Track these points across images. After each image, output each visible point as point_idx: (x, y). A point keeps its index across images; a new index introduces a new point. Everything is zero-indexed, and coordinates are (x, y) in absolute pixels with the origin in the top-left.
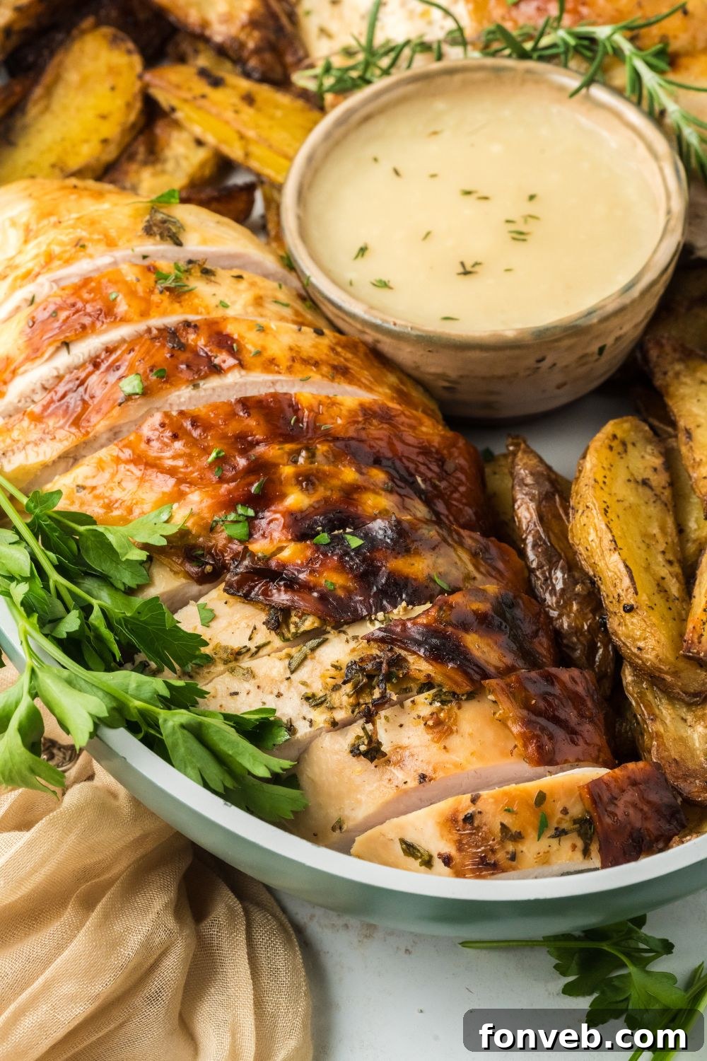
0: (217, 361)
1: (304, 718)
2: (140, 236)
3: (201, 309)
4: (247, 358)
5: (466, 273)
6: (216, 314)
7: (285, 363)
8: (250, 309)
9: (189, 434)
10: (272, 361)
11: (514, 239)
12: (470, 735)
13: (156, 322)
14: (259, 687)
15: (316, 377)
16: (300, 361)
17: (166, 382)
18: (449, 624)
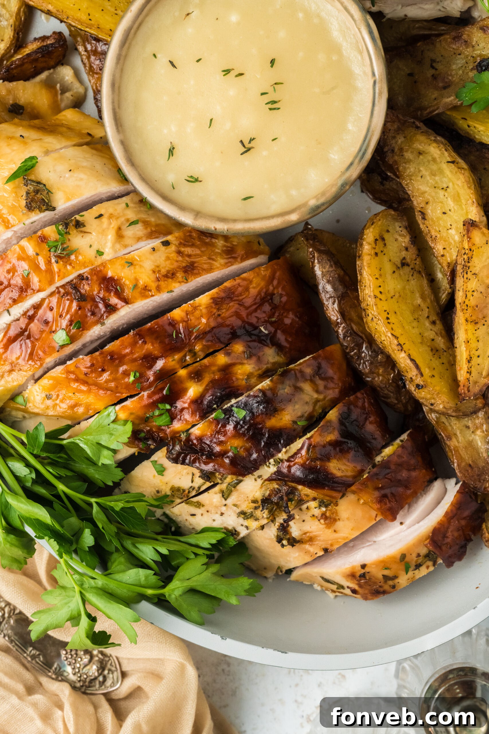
0: (111, 302)
1: (242, 525)
3: (86, 262)
4: (128, 293)
5: (247, 150)
6: (97, 262)
7: (153, 285)
8: (118, 246)
10: (146, 288)
11: (270, 109)
12: (348, 519)
13: (60, 283)
14: (207, 511)
16: (162, 278)
17: (83, 330)
18: (316, 459)
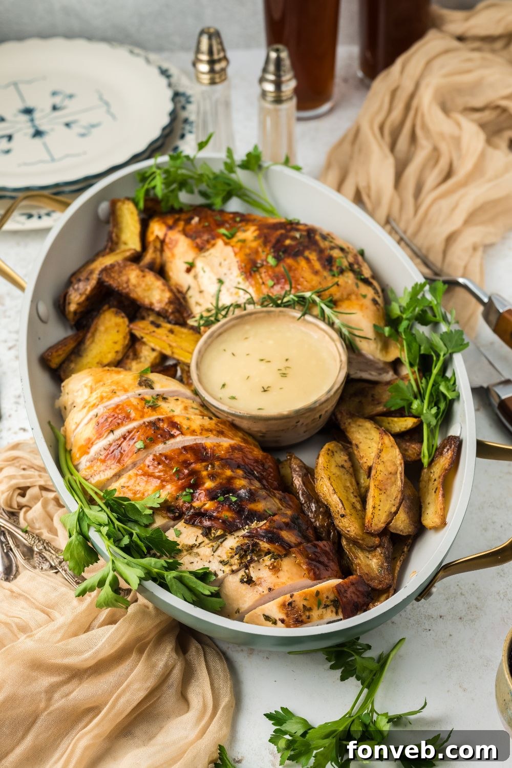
0: (172, 433)
1: (221, 570)
2: (137, 387)
3: (164, 413)
4: (184, 430)
5: (265, 391)
6: (170, 414)
7: (199, 431)
8: (183, 412)
9: (164, 462)
10: (194, 431)
11: (282, 376)
12: (287, 571)
13: (147, 419)
14: (201, 559)
15: (212, 436)
16: (204, 430)
17: (153, 443)
18: (274, 528)
